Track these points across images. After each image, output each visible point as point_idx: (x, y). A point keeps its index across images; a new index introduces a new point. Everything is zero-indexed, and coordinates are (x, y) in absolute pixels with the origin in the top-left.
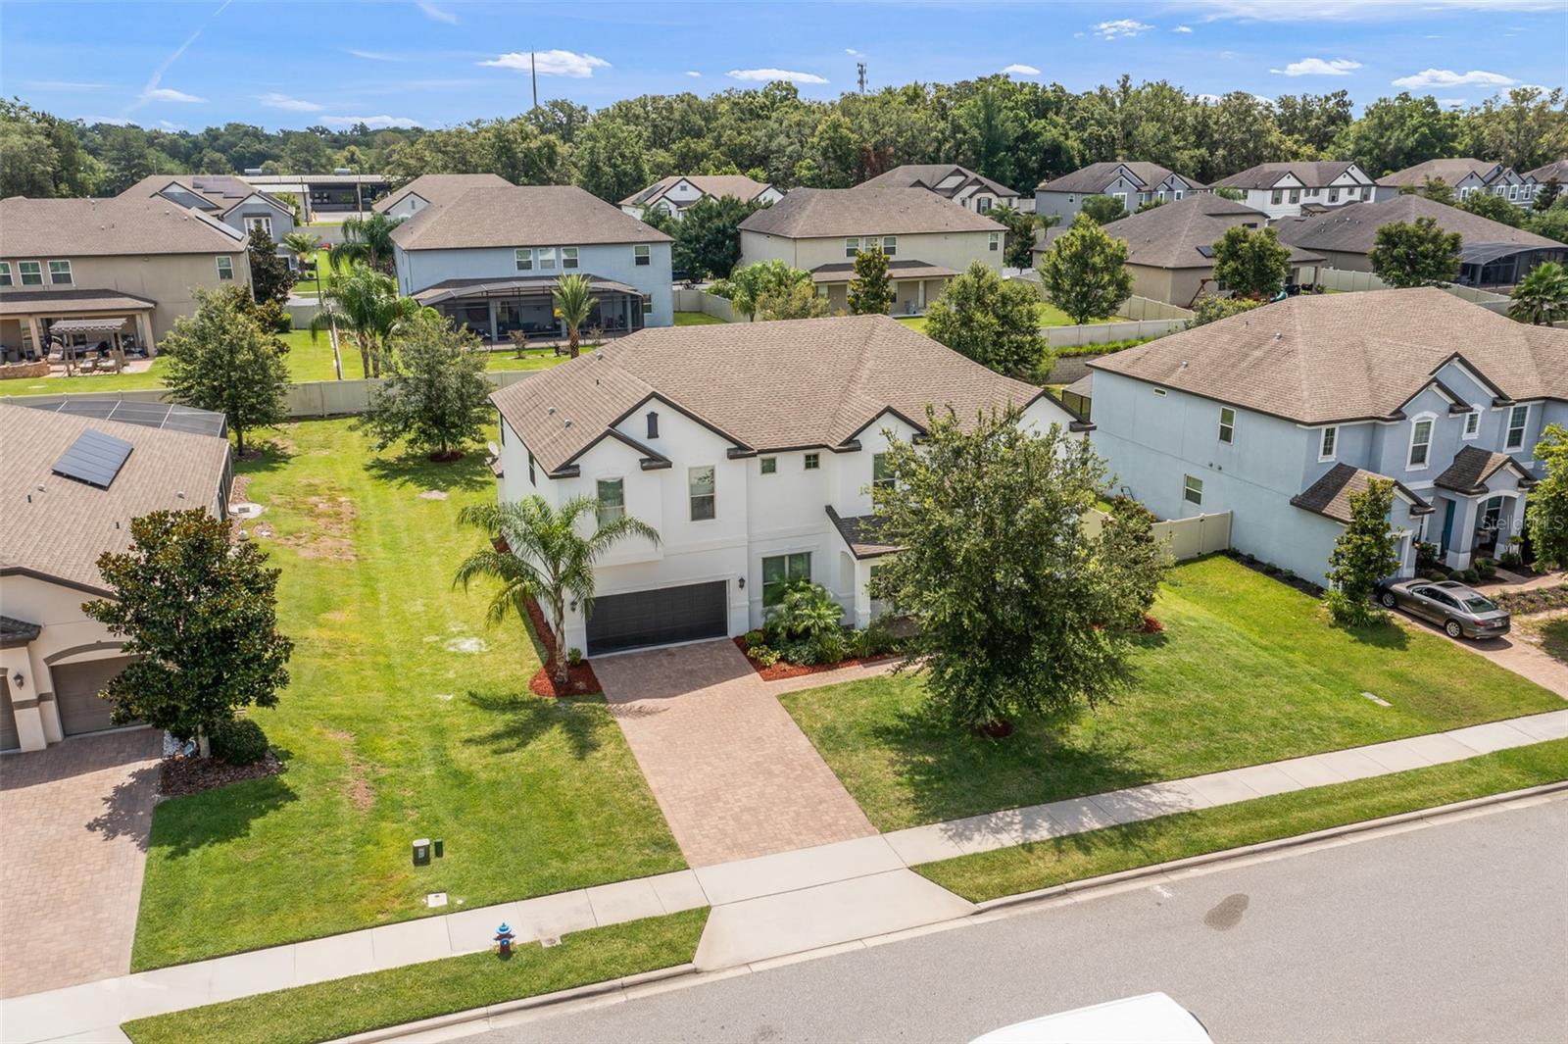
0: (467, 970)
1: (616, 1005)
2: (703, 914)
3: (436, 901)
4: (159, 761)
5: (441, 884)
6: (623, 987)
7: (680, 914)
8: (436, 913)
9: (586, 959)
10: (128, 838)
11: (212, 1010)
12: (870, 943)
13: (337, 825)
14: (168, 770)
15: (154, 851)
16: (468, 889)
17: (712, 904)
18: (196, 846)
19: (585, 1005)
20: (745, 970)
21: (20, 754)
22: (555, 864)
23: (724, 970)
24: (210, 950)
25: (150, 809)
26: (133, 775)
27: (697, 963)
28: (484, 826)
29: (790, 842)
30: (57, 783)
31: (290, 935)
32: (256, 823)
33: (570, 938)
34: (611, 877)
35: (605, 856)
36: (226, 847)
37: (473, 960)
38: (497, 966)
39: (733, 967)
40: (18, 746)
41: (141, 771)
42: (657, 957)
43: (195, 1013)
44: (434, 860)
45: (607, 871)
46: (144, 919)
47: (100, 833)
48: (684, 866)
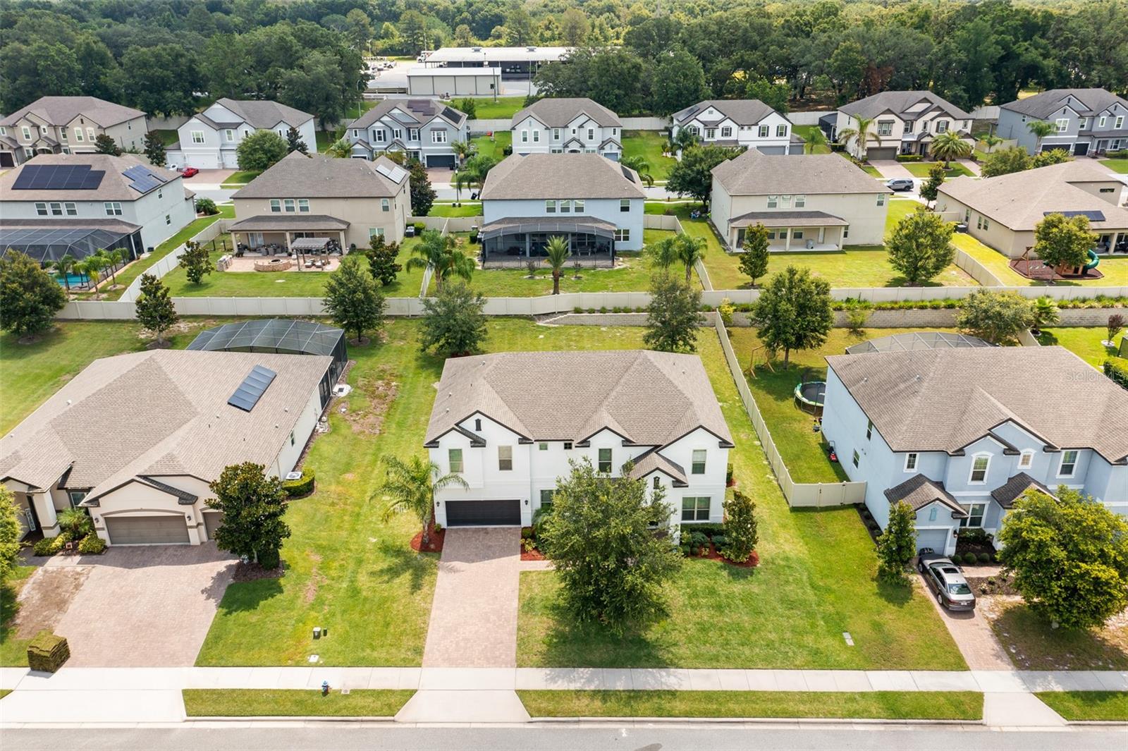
0: (307, 697)
1: (354, 729)
2: (412, 693)
3: (313, 659)
4: (238, 561)
5: (318, 650)
6: (362, 721)
7: (403, 691)
8: (310, 665)
9: (354, 703)
10: (214, 600)
11: (213, 692)
12: (473, 726)
13: (292, 610)
14: (240, 566)
15: (220, 609)
16: (327, 656)
17: (420, 688)
18: (236, 611)
19: (343, 726)
20: (414, 726)
21: (190, 546)
22: (368, 651)
23: (406, 723)
24: (223, 662)
25: (226, 586)
26: (226, 567)
27: (396, 718)
28: (350, 623)
29: (473, 663)
30: (198, 565)
31: (253, 663)
32: (262, 603)
33: (354, 692)
34: (388, 664)
35: (390, 651)
36: (246, 613)
37: (311, 693)
38: (320, 699)
39: (410, 723)
40: (189, 542)
41: (230, 565)
42: (382, 709)
43: (207, 691)
44: (322, 637)
45: (387, 660)
46: (206, 643)
47: (205, 595)
48: (419, 665)
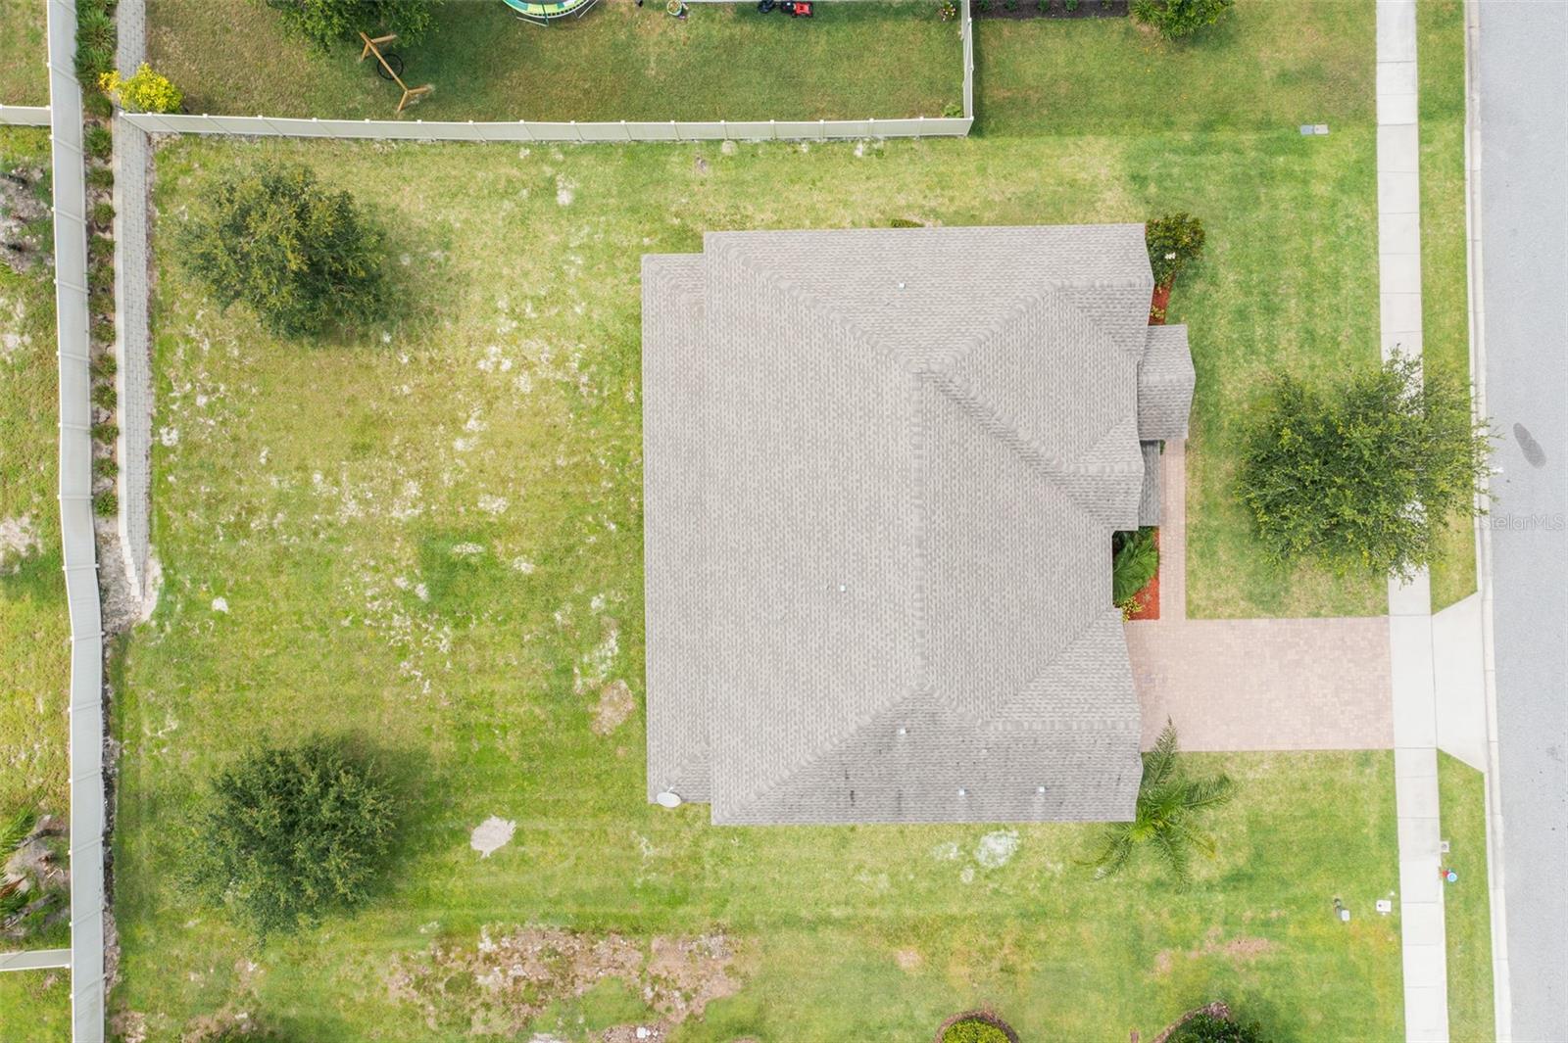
2: (1441, 756)
3: (1384, 907)
7: (1438, 769)
8: (1397, 909)
9: (1463, 832)
16: (1377, 889)
17: (1432, 746)
22: (1366, 831)
23: (1489, 755)
27: (1482, 770)
29: (1381, 678)
33: (1445, 834)
35: (1365, 799)
39: (1488, 749)
42: (1471, 792)
48: (1390, 753)
